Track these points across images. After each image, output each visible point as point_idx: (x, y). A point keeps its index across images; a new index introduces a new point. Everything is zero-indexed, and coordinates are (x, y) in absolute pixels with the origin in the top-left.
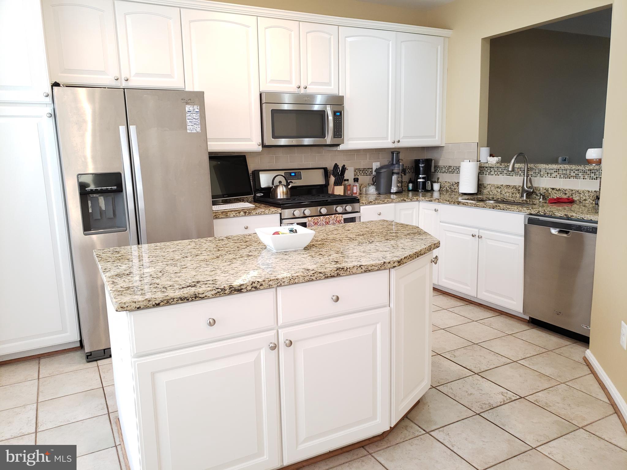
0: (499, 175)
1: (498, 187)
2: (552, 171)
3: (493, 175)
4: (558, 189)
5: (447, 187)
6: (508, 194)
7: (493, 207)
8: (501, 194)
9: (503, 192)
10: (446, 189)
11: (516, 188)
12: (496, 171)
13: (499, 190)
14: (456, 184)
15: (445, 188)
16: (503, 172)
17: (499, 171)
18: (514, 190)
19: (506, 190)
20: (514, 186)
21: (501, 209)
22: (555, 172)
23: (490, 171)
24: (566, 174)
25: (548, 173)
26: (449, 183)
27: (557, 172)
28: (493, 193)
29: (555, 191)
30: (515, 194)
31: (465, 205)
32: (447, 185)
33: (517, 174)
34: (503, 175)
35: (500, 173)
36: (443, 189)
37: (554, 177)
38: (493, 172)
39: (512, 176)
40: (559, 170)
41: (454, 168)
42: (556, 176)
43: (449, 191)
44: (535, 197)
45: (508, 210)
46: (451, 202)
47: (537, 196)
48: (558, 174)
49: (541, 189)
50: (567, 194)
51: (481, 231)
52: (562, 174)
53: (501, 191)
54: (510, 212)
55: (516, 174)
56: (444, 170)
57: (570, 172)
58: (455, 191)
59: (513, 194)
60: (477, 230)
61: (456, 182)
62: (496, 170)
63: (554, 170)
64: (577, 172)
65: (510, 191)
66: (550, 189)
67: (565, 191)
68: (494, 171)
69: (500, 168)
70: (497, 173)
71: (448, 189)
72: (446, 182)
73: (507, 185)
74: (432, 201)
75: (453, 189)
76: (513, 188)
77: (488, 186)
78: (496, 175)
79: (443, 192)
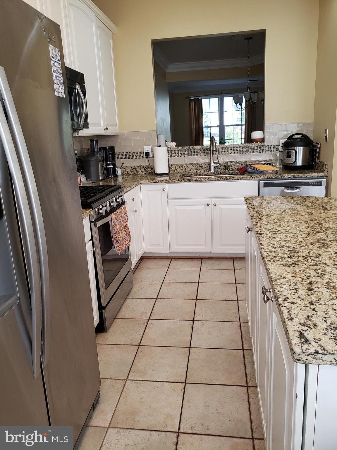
0: (180, 156)
1: (182, 166)
2: (228, 149)
3: (175, 157)
4: (235, 162)
5: (128, 171)
6: (192, 171)
7: (227, 179)
8: (186, 171)
9: (188, 170)
10: (128, 173)
11: (199, 165)
12: (177, 154)
13: (184, 168)
14: (138, 167)
15: (126, 172)
16: (185, 153)
17: (180, 153)
18: (198, 167)
19: (190, 168)
20: (198, 163)
21: (235, 180)
22: (230, 150)
23: (172, 154)
24: (239, 151)
25: (224, 151)
26: (130, 167)
27: (232, 149)
28: (178, 172)
29: (233, 164)
30: (199, 170)
31: (198, 180)
32: (128, 169)
33: (198, 154)
34: (184, 156)
35: (182, 155)
36: (124, 173)
37: (230, 154)
38: (174, 154)
39: (193, 156)
40: (233, 148)
41: (132, 154)
42: (232, 152)
43: (131, 174)
44: (217, 170)
45: (242, 179)
46: (182, 180)
47: (219, 169)
48: (233, 151)
49: (222, 163)
50: (243, 164)
51: (213, 200)
52: (236, 151)
53: (185, 169)
54: (244, 180)
55: (196, 154)
56: (120, 156)
57: (242, 149)
58: (138, 174)
59: (197, 170)
60: (210, 200)
61: (138, 166)
62: (177, 152)
63: (229, 149)
64: (247, 149)
65: (194, 168)
66: (229, 162)
67: (241, 162)
68: (176, 154)
69: (182, 150)
70: (179, 155)
71: (129, 172)
72: (126, 166)
73: (191, 163)
74: (158, 182)
75: (136, 172)
76: (196, 165)
77: (172, 166)
78: (177, 156)
79: (125, 176)
